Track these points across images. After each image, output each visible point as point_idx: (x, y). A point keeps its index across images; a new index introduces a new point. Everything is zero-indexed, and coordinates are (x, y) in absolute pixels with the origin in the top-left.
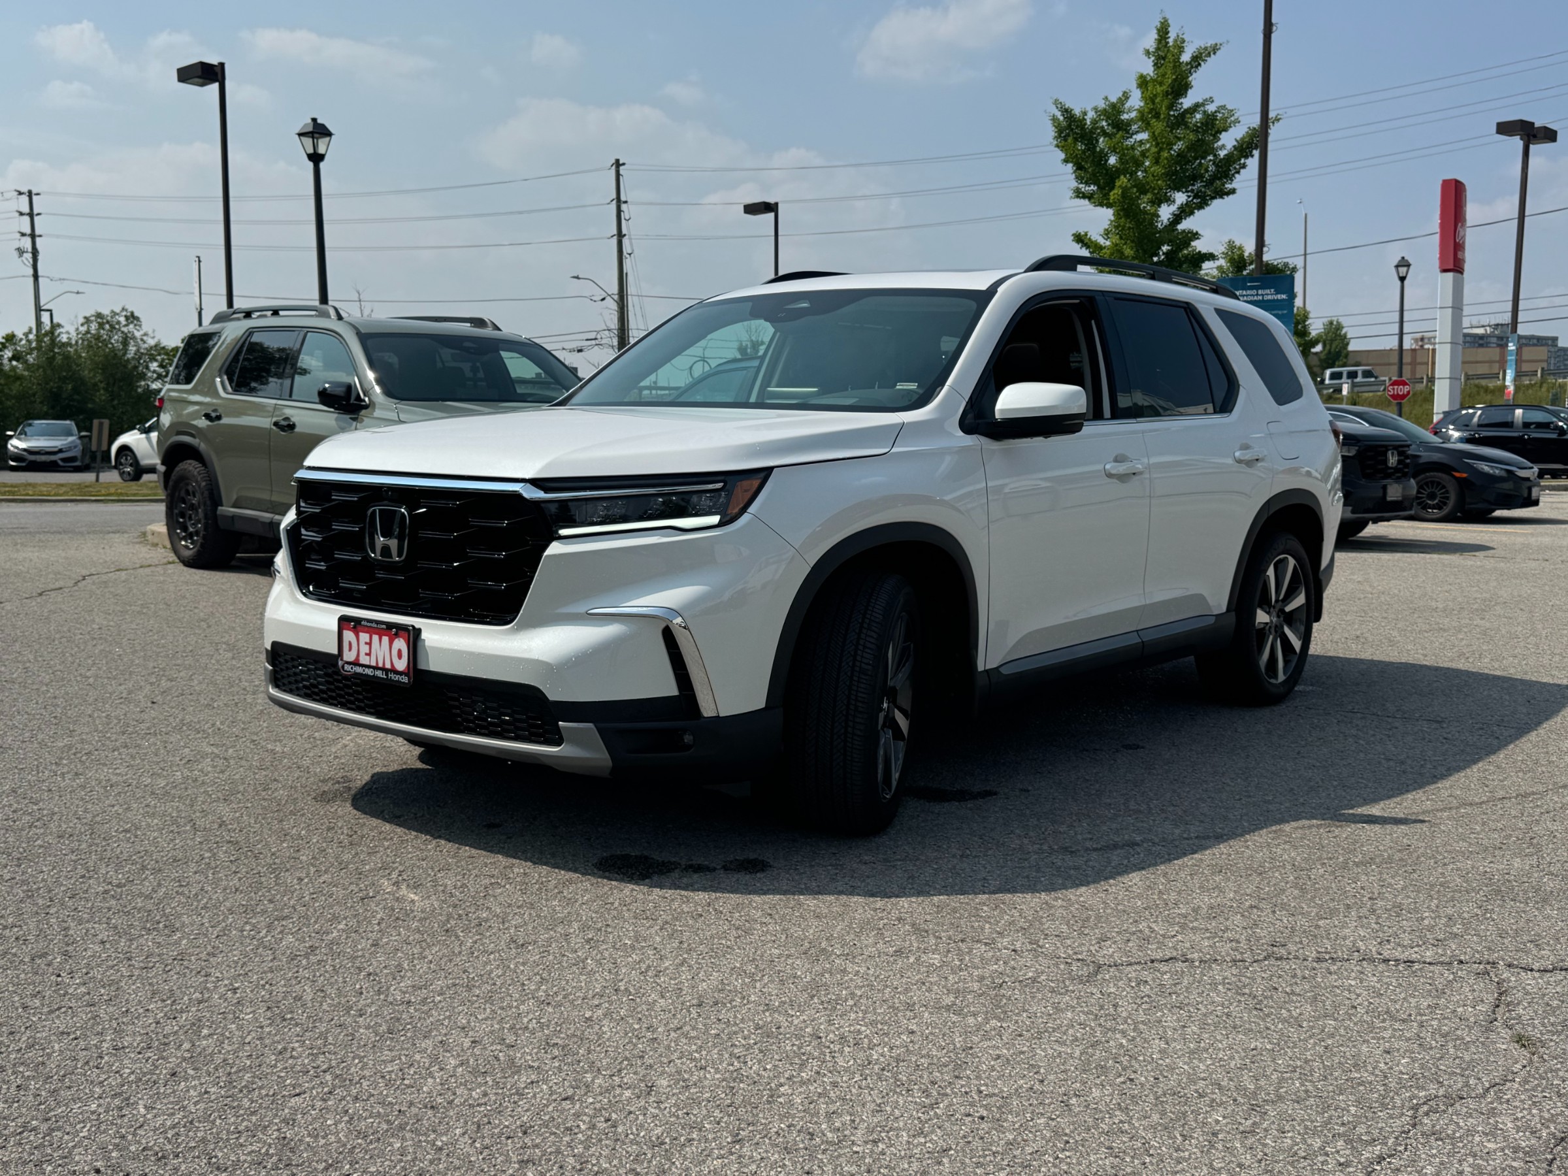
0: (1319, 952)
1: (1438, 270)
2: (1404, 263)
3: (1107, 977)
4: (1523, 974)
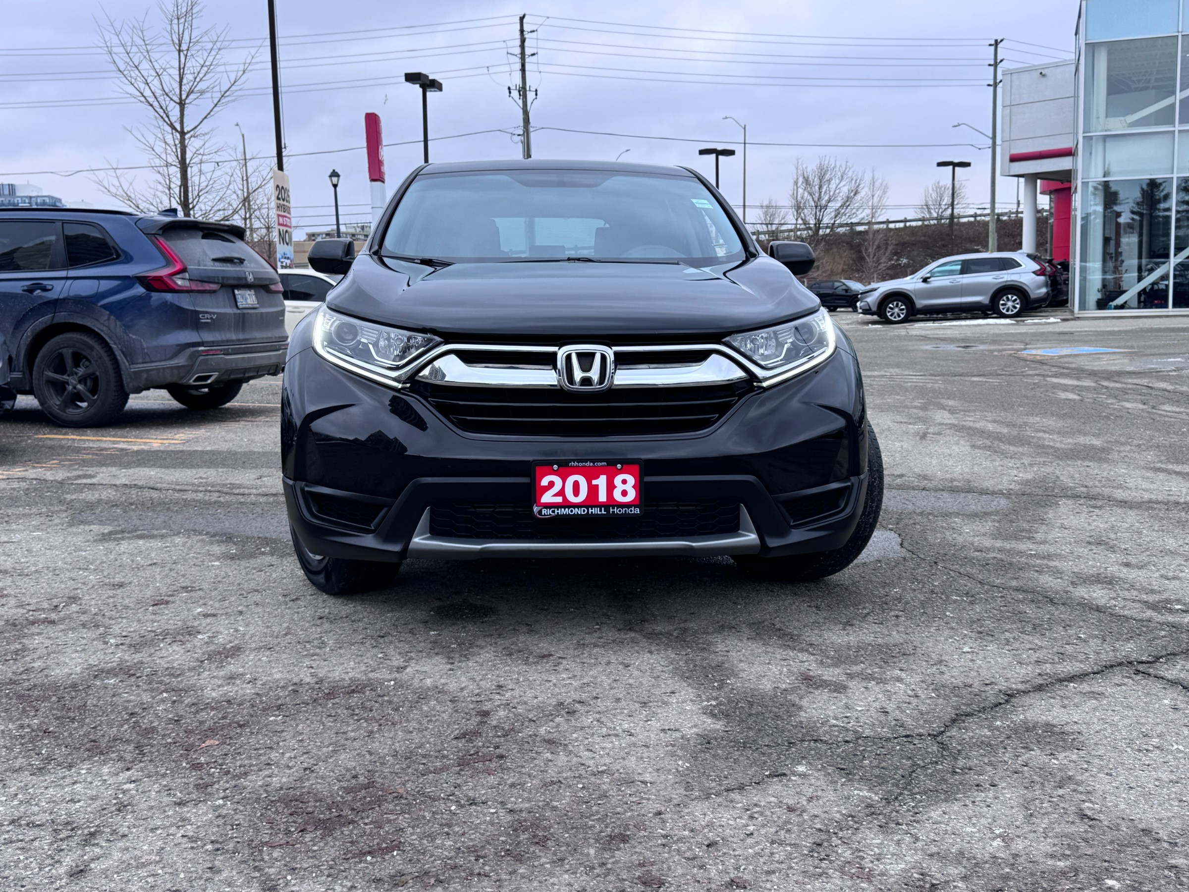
1: (368, 180)
2: (334, 174)
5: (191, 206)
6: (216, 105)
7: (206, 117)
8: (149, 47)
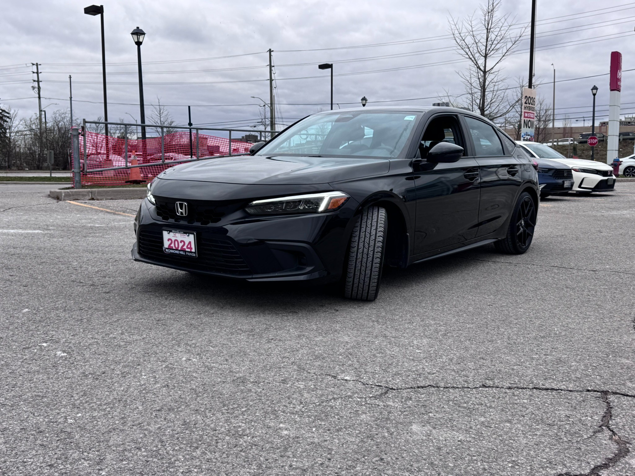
0: (511, 384)
1: (609, 90)
2: (595, 88)
3: (390, 396)
4: (622, 398)
5: (485, 110)
6: (503, 56)
7: (498, 63)
8: (473, 29)
